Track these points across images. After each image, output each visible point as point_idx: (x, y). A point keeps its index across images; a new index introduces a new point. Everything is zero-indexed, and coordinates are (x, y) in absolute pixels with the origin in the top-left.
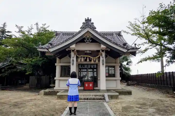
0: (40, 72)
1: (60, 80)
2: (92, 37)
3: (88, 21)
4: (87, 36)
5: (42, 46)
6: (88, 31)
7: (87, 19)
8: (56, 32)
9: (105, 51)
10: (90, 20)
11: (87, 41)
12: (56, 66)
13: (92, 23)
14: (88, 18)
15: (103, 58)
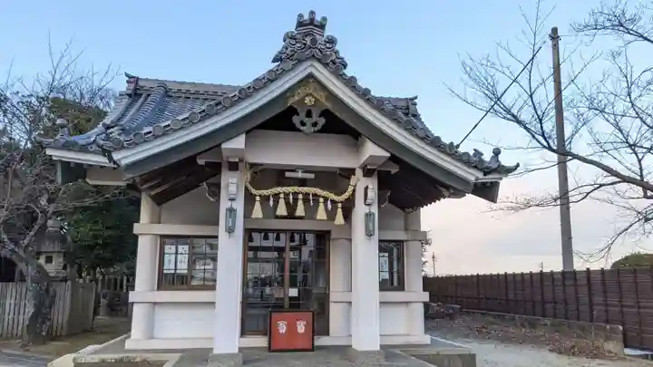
0: (49, 260)
1: (155, 303)
2: (329, 105)
3: (310, 26)
4: (303, 99)
5: (72, 138)
6: (311, 76)
7: (306, 17)
8: (137, 81)
9: (376, 173)
10: (322, 27)
11: (303, 124)
12: (136, 237)
13: (332, 41)
14: (312, 13)
15: (369, 205)
